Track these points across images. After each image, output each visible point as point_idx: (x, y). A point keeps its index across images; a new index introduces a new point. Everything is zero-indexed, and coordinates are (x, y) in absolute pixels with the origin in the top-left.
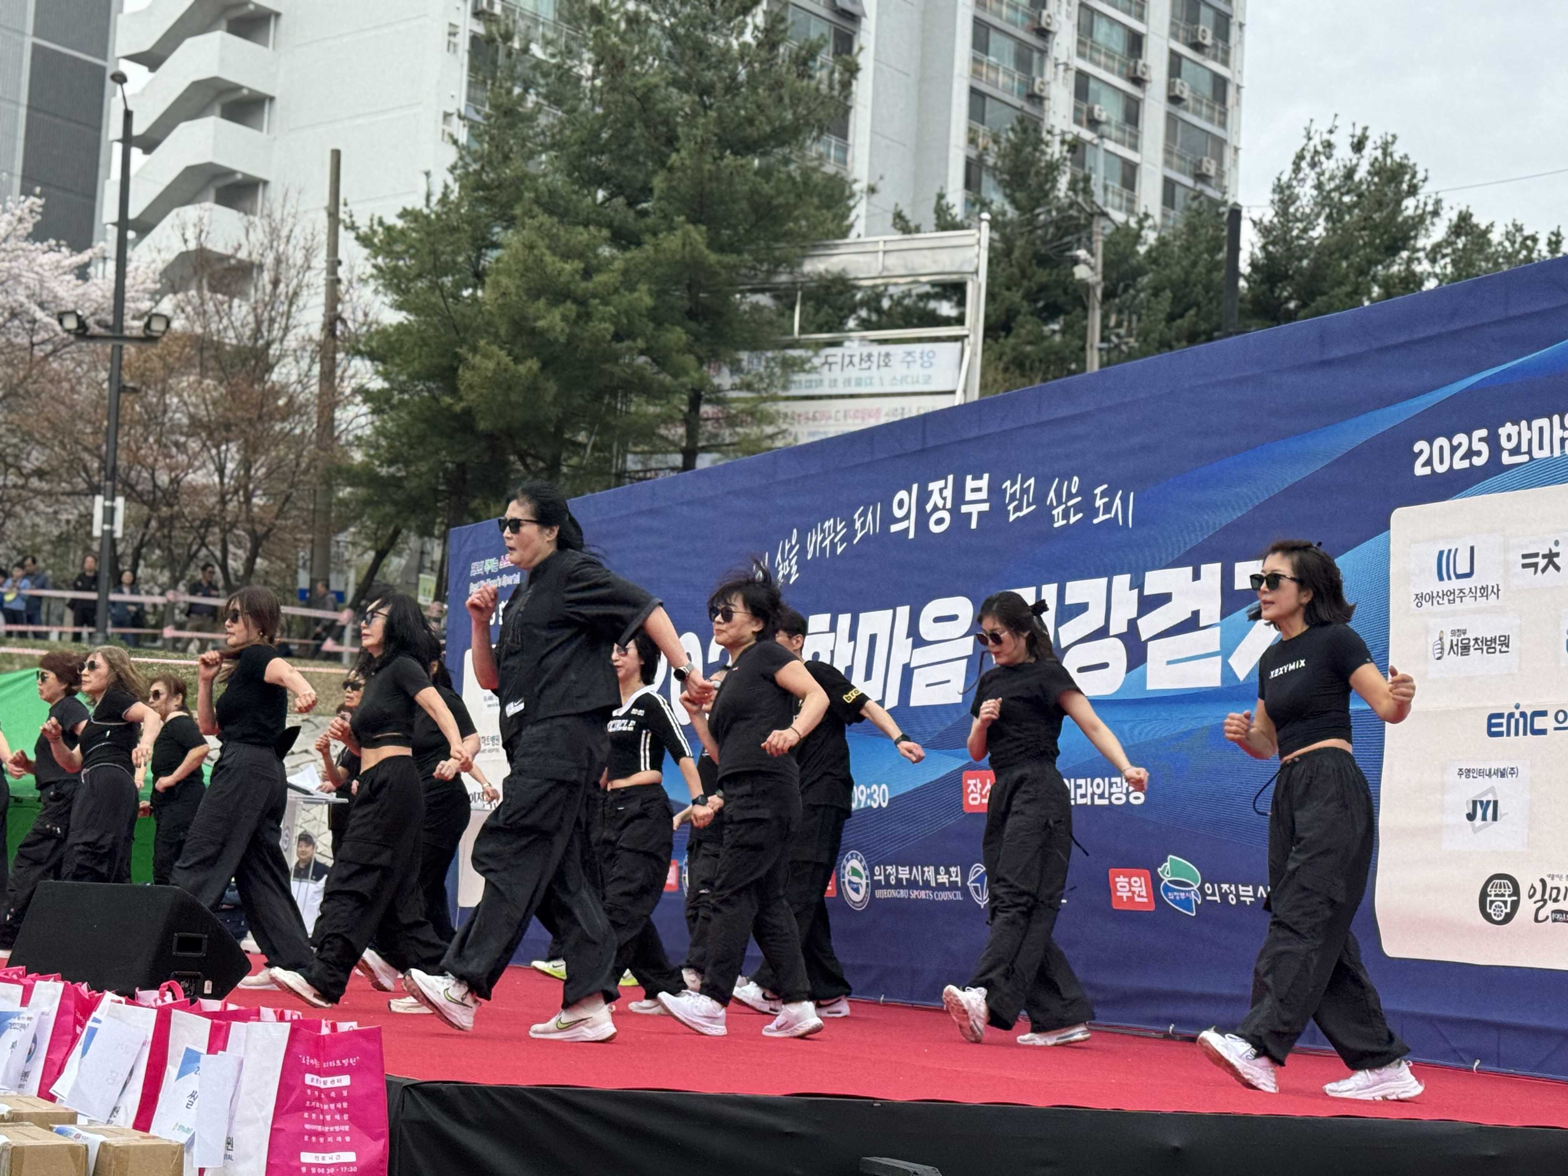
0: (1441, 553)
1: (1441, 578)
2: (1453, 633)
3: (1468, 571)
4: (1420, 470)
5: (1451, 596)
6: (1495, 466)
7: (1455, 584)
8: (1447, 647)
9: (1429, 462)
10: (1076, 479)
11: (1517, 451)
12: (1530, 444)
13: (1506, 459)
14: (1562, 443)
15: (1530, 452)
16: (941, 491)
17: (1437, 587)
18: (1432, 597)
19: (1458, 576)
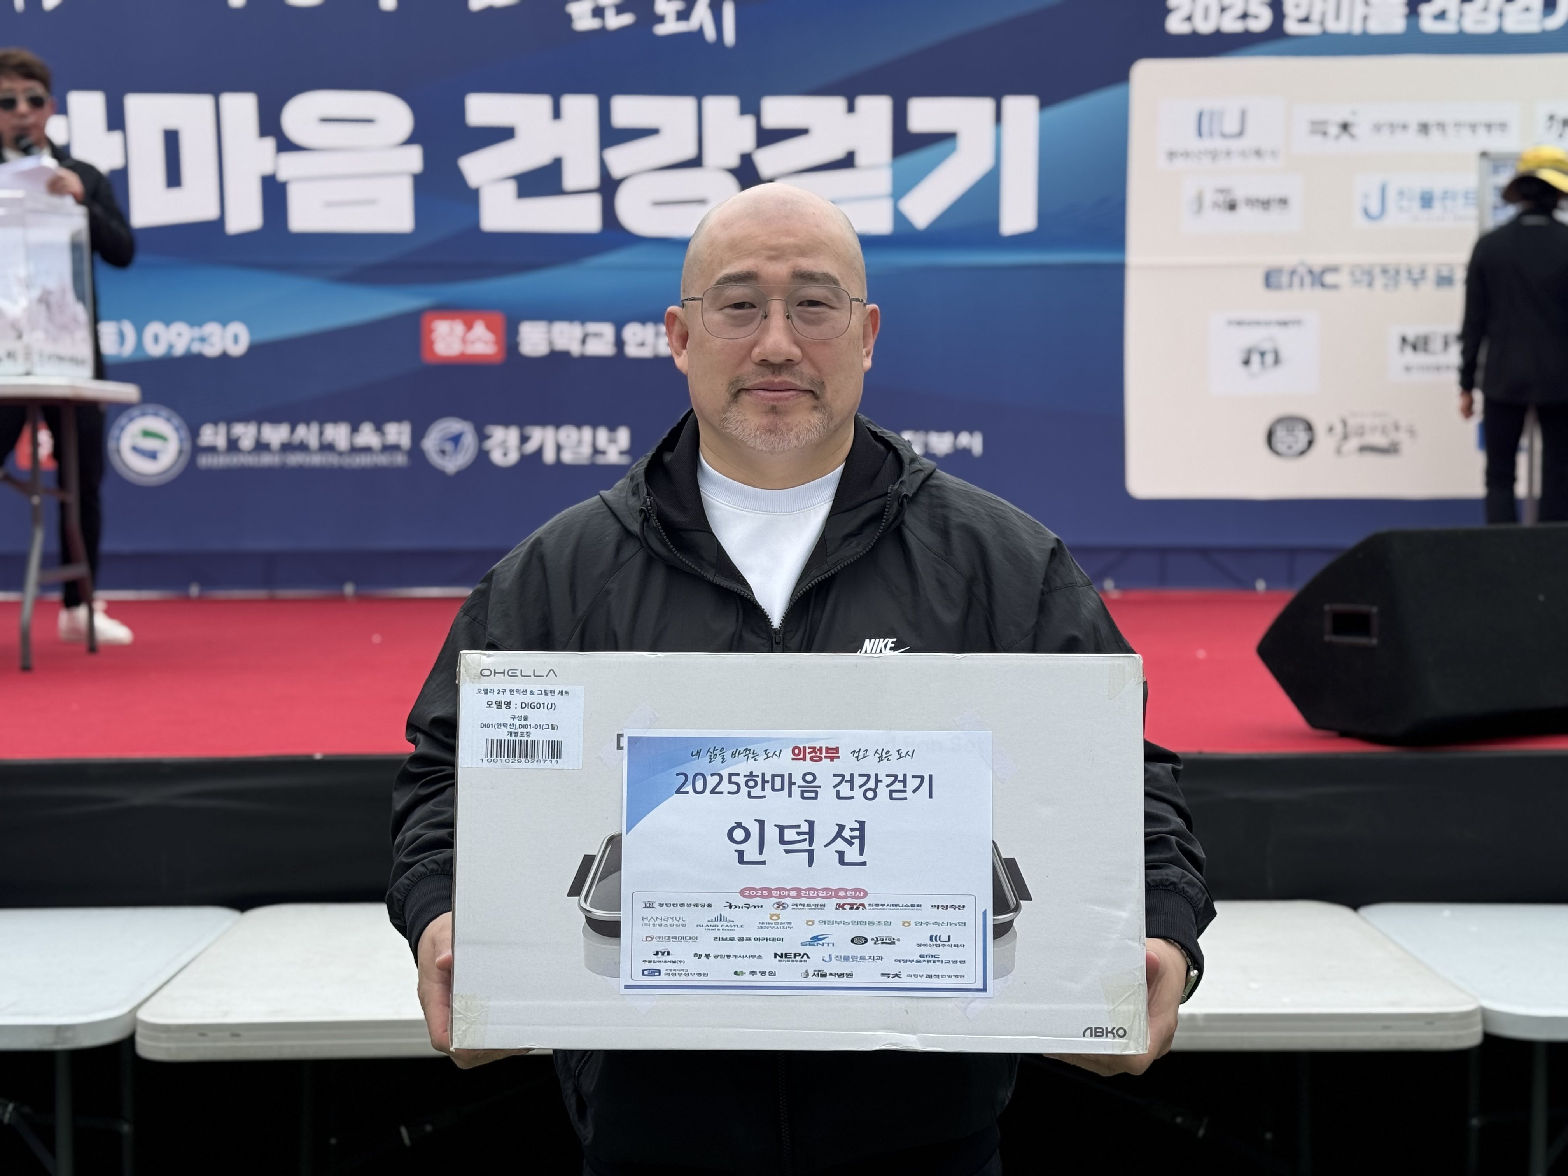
0: (1201, 113)
1: (1202, 137)
2: (1218, 191)
3: (1238, 132)
4: (1175, 27)
5: (1216, 153)
6: (1275, 34)
7: (1219, 144)
8: (1208, 204)
9: (1188, 20)
11: (1306, 20)
12: (1324, 15)
13: (1291, 26)
14: (1365, 18)
15: (1322, 23)
17: (1196, 144)
18: (1187, 154)
19: (1224, 136)
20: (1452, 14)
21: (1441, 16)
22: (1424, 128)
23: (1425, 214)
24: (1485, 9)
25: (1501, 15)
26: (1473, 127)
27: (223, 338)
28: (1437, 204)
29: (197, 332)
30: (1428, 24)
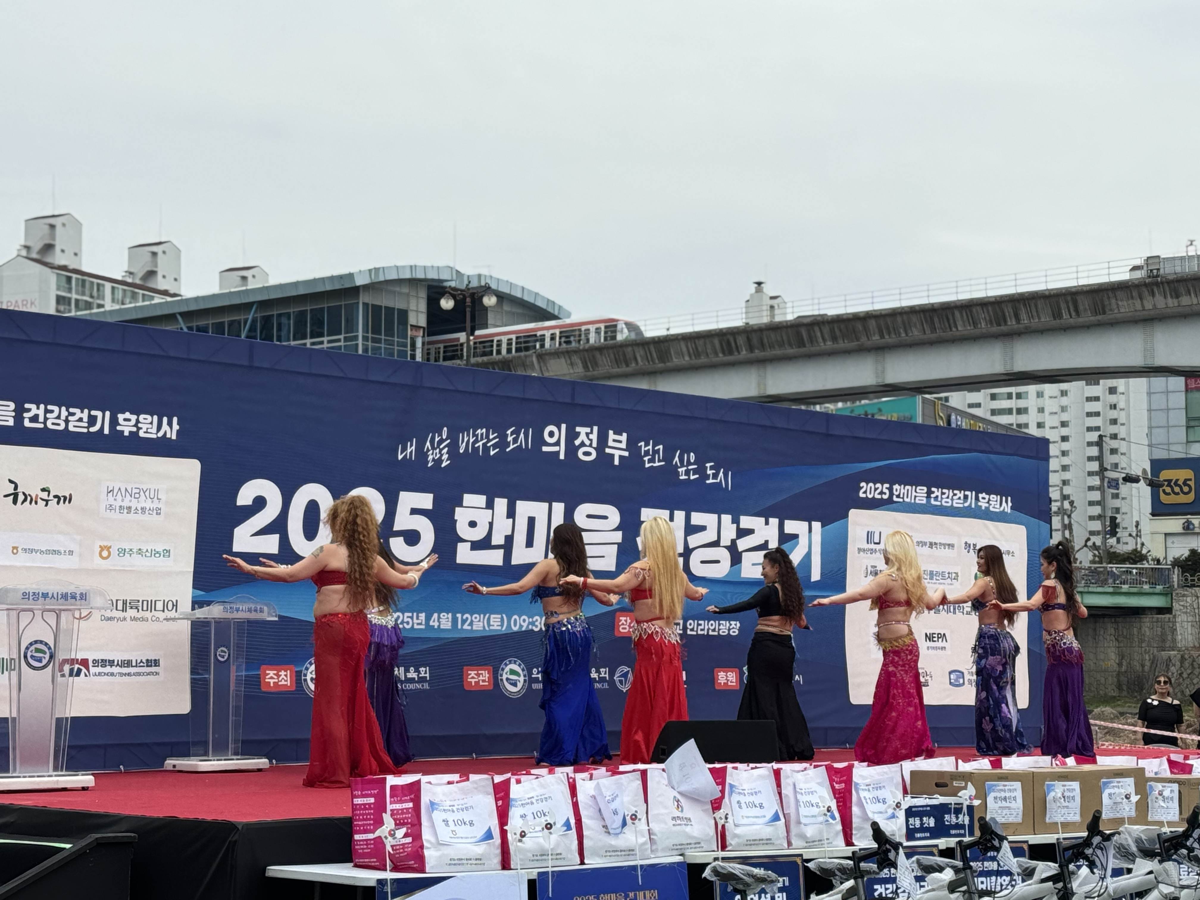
0: (868, 532)
1: (868, 543)
2: (872, 567)
3: (878, 541)
4: (862, 495)
5: (872, 551)
6: (890, 501)
7: (873, 546)
8: (869, 572)
9: (865, 492)
10: (692, 454)
11: (898, 496)
12: (904, 494)
13: (895, 499)
14: (915, 497)
15: (903, 498)
16: (587, 434)
17: (866, 546)
18: (864, 550)
19: (875, 543)
20: (939, 499)
21: (936, 498)
22: (931, 545)
23: (931, 581)
24: (948, 497)
25: (952, 500)
26: (944, 545)
27: (540, 623)
28: (935, 577)
29: (531, 620)
30: (933, 502)
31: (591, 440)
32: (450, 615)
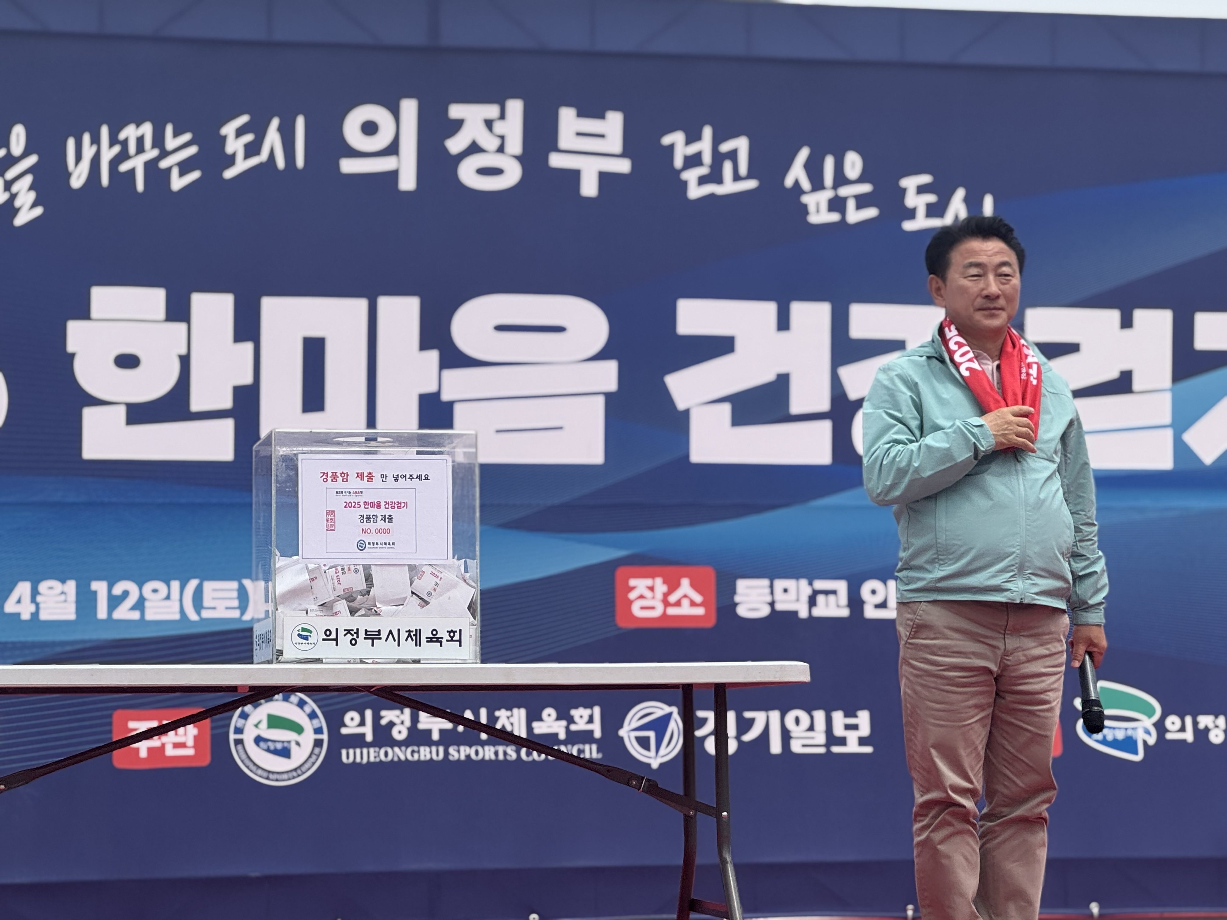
10: (852, 157)
16: (489, 124)
31: (502, 138)
32: (71, 586)
